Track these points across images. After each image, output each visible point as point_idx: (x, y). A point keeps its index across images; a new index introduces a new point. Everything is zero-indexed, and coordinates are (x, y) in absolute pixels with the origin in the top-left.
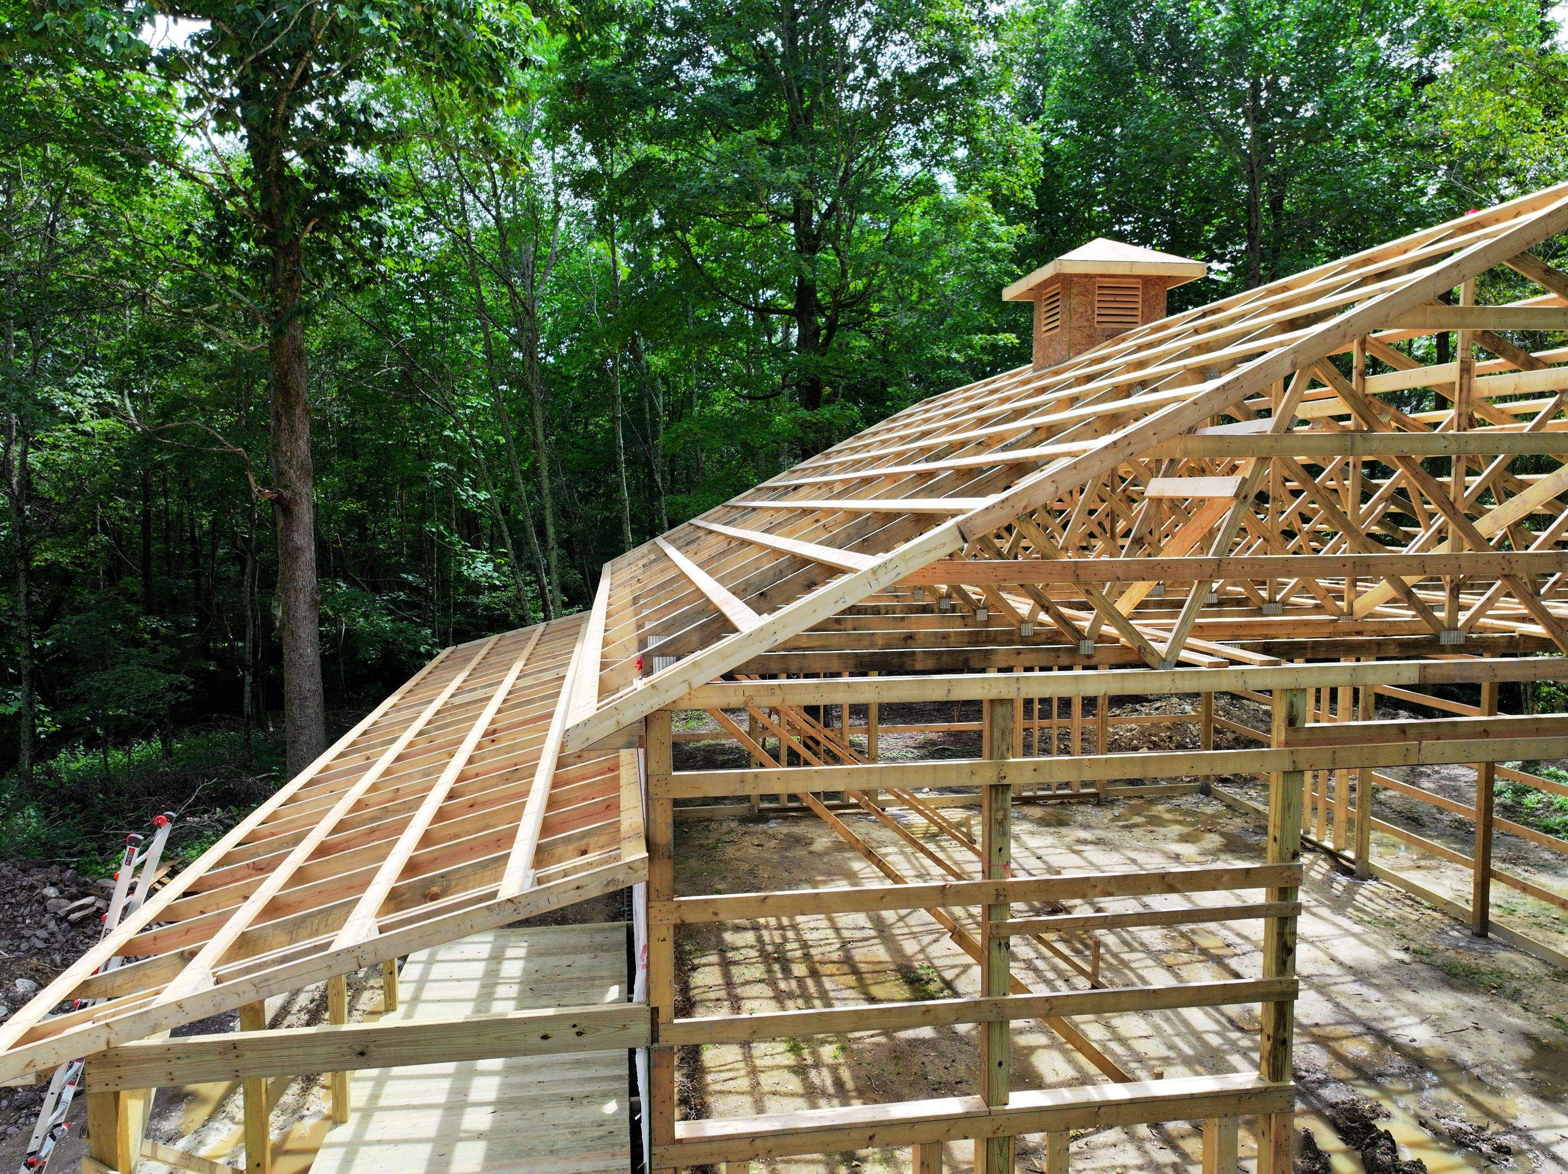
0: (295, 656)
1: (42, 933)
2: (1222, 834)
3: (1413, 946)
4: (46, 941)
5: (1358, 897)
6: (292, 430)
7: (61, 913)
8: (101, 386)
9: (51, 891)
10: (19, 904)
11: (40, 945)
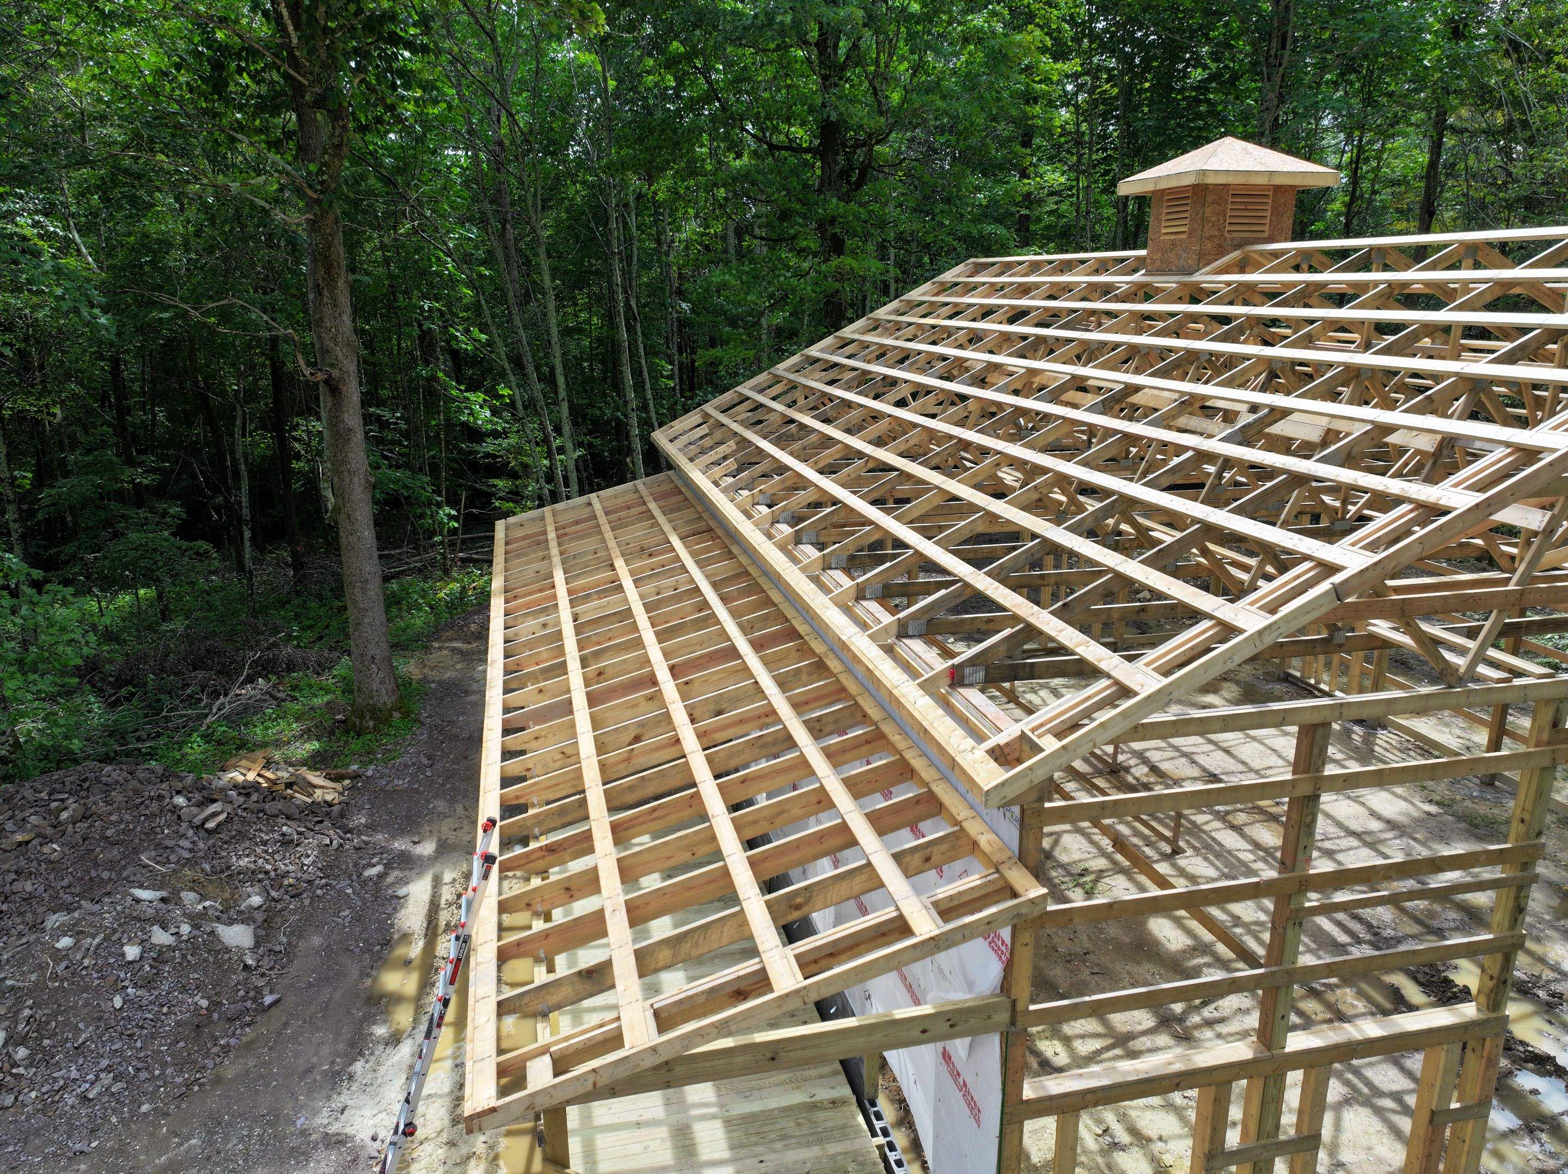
0: (353, 539)
1: (185, 844)
2: (1237, 683)
3: (1436, 798)
4: (191, 850)
5: (1377, 748)
6: (335, 305)
7: (197, 821)
8: (37, 212)
9: (180, 800)
10: (153, 815)
11: (187, 855)
